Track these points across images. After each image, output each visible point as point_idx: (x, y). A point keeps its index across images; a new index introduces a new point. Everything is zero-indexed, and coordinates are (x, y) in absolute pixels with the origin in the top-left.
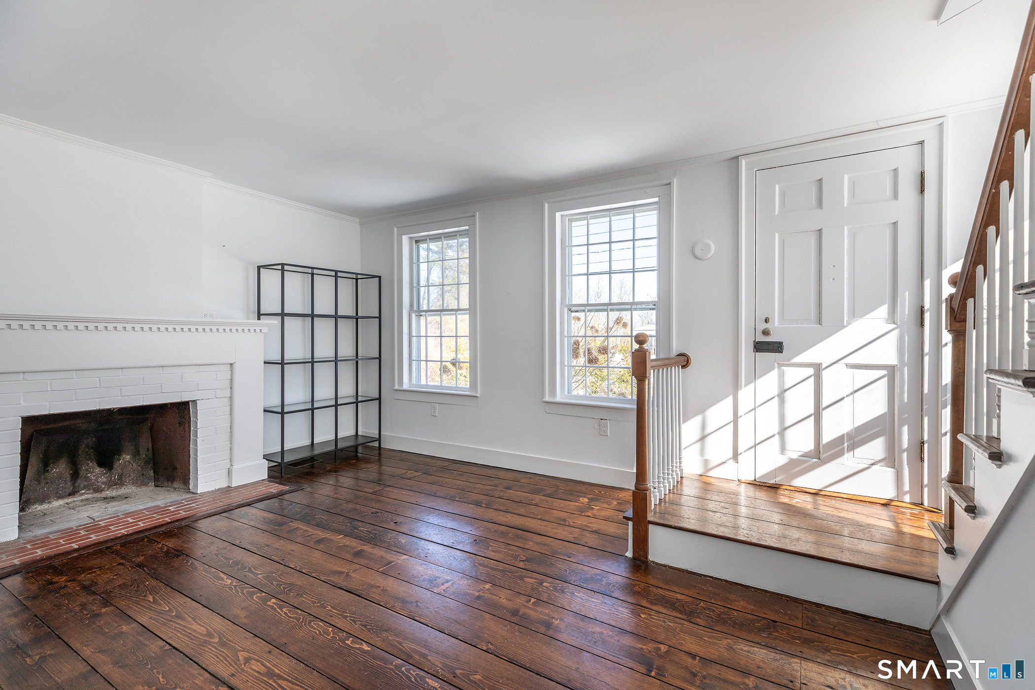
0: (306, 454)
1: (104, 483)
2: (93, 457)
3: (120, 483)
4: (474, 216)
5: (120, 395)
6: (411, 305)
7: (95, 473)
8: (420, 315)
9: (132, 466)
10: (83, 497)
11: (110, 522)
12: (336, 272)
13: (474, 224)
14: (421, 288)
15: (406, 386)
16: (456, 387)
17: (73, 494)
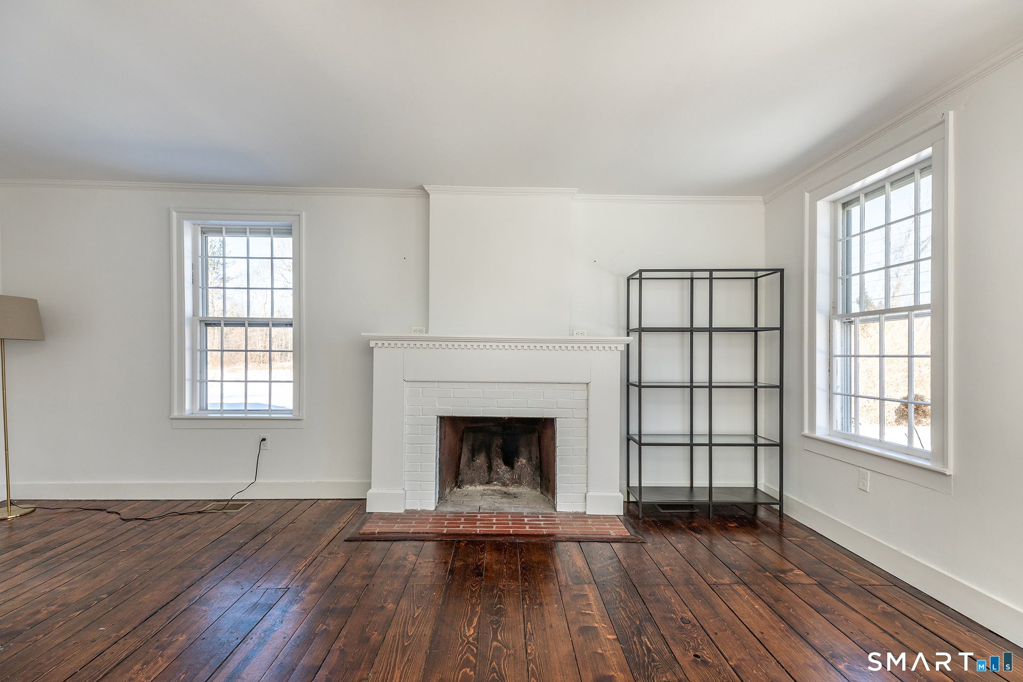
0: (682, 499)
1: (508, 479)
2: (500, 455)
3: (518, 482)
4: (943, 122)
5: (496, 406)
6: (834, 307)
7: (502, 469)
8: (849, 322)
9: (527, 469)
10: (495, 488)
11: (484, 517)
12: (711, 271)
13: (944, 139)
14: (853, 278)
15: (821, 432)
16: (907, 448)
17: (488, 483)
